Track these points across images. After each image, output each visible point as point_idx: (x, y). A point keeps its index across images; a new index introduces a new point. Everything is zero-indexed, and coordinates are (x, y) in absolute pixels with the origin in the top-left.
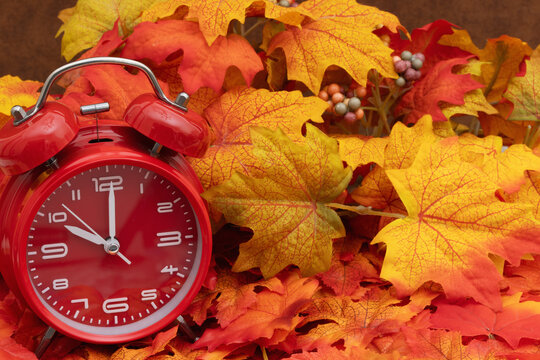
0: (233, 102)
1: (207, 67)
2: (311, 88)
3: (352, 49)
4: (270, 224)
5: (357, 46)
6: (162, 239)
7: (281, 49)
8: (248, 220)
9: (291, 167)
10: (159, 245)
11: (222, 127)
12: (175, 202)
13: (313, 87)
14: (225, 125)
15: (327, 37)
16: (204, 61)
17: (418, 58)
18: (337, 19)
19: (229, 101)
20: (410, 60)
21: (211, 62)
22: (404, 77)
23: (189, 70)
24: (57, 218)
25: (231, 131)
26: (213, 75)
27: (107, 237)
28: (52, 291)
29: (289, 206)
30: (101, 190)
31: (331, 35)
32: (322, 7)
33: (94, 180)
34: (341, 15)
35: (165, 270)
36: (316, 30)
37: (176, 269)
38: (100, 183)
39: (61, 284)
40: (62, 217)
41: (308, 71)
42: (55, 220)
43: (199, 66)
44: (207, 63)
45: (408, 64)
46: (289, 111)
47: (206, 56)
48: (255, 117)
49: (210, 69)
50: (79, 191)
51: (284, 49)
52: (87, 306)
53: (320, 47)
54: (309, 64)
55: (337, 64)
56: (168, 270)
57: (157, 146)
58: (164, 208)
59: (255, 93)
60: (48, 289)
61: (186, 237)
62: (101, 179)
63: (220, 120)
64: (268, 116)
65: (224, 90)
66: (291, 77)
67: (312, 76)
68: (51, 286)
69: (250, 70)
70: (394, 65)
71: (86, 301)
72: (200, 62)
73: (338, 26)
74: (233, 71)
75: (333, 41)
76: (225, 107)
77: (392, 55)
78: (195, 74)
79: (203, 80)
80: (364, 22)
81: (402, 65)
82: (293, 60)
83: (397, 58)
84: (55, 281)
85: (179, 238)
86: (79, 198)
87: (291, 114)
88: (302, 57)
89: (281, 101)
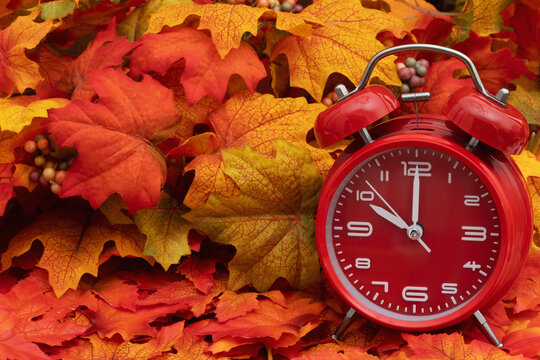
0: (238, 107)
1: (210, 76)
2: (313, 95)
3: (355, 56)
4: (252, 238)
5: (360, 53)
6: (466, 233)
7: (284, 55)
8: (229, 237)
9: (265, 182)
10: (464, 239)
11: (227, 134)
12: (482, 196)
13: (316, 94)
14: (231, 132)
15: (330, 43)
16: (207, 69)
17: (421, 65)
18: (341, 24)
19: (234, 106)
20: (414, 66)
21: (214, 71)
22: (408, 85)
23: (192, 79)
24: (364, 196)
25: (236, 138)
26: (216, 84)
27: (410, 223)
28: (354, 269)
29: (271, 220)
30: (409, 174)
31: (335, 42)
32: (327, 12)
33: (403, 163)
34: (346, 21)
35: (467, 265)
36: (321, 36)
37: (479, 266)
38: (409, 167)
39: (363, 263)
40: (369, 196)
41: (311, 78)
42: (363, 199)
43: (201, 75)
44: (210, 72)
45: (413, 70)
46: (294, 118)
47: (209, 64)
48: (260, 124)
49: (213, 78)
50: (387, 173)
51: (288, 56)
52: (386, 290)
53: (322, 53)
54: (312, 71)
55: (339, 71)
56: (470, 266)
57: (474, 141)
58: (471, 201)
59: (260, 99)
60: (350, 266)
61: (492, 234)
62: (410, 163)
63: (225, 127)
64: (273, 123)
65: (227, 97)
66: (294, 83)
67: (314, 83)
68: (354, 264)
69: (253, 77)
70: (399, 72)
71: (386, 284)
72: (202, 71)
73: (342, 32)
74: (235, 78)
75: (336, 48)
76: (230, 114)
77: (396, 62)
78: (197, 83)
79: (206, 89)
80: (368, 28)
81: (406, 72)
82: (296, 67)
83: (401, 65)
84: (358, 260)
85: (484, 234)
86: (387, 179)
87: (295, 121)
88: (305, 64)
89: (286, 108)
